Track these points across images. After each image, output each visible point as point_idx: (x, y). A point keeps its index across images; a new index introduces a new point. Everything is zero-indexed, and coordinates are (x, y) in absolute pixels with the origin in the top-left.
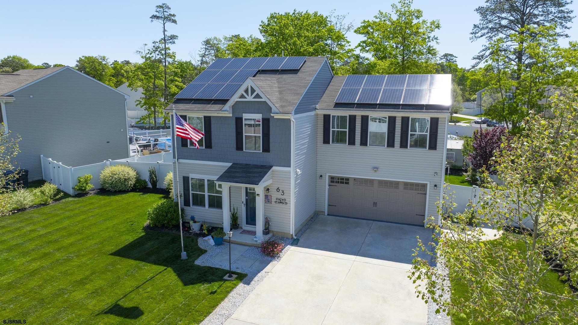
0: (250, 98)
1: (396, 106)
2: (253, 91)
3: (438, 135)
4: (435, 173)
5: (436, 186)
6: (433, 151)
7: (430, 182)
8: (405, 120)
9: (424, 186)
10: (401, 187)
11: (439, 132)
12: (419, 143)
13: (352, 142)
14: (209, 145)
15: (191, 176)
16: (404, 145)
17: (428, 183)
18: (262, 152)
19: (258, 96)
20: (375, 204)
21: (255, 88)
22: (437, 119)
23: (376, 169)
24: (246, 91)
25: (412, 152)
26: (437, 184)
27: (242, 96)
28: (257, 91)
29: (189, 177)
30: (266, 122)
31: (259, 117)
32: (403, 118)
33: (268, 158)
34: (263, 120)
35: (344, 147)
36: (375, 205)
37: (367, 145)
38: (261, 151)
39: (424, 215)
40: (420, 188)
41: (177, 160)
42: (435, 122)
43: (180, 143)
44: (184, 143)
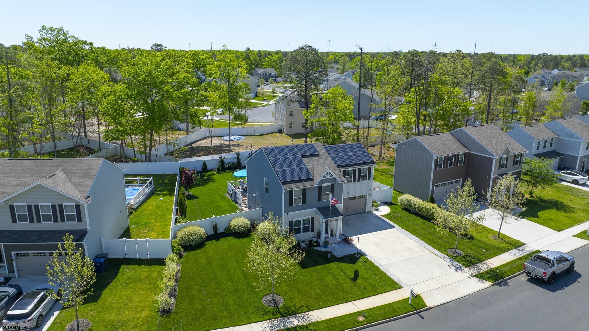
0: (328, 177)
2: (330, 173)
3: (371, 174)
4: (370, 189)
5: (370, 195)
6: (369, 181)
7: (368, 193)
10: (357, 198)
12: (364, 178)
14: (304, 202)
15: (294, 220)
16: (359, 180)
19: (332, 176)
21: (331, 172)
23: (348, 193)
24: (327, 174)
25: (362, 182)
27: (325, 177)
28: (332, 173)
29: (292, 221)
30: (332, 186)
31: (329, 184)
32: (359, 169)
39: (365, 208)
40: (364, 197)
41: (286, 214)
42: (370, 168)
43: (288, 204)
44: (291, 204)
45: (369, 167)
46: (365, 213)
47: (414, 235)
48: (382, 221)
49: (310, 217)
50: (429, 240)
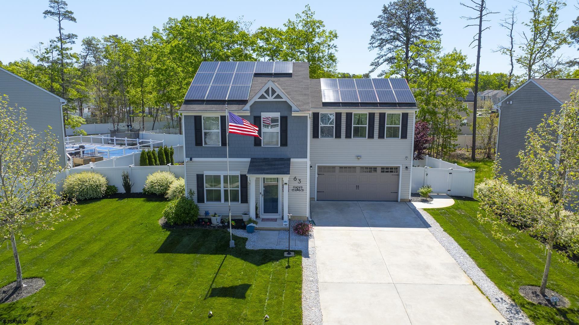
0: (270, 99)
1: (375, 105)
3: (408, 126)
4: (406, 157)
5: (407, 167)
6: (404, 140)
7: (402, 165)
8: (382, 116)
9: (397, 169)
10: (379, 170)
11: (408, 124)
12: (393, 134)
13: (338, 136)
14: (224, 143)
15: (206, 173)
16: (381, 136)
17: (401, 166)
18: (281, 146)
19: (278, 96)
20: (358, 187)
21: (276, 89)
22: (407, 114)
23: (358, 157)
24: (267, 92)
25: (388, 141)
26: (407, 166)
27: (262, 97)
28: (278, 92)
29: (203, 175)
30: (284, 120)
31: (277, 115)
32: (380, 114)
33: (286, 151)
34: (281, 117)
35: (331, 141)
36: (357, 189)
37: (351, 138)
38: (279, 146)
39: (397, 193)
40: (394, 170)
41: (189, 159)
42: (405, 116)
43: (194, 142)
44: (199, 142)
45: (403, 114)
46: (397, 201)
47: (460, 245)
48: (414, 216)
49: (238, 173)
50: (492, 260)
